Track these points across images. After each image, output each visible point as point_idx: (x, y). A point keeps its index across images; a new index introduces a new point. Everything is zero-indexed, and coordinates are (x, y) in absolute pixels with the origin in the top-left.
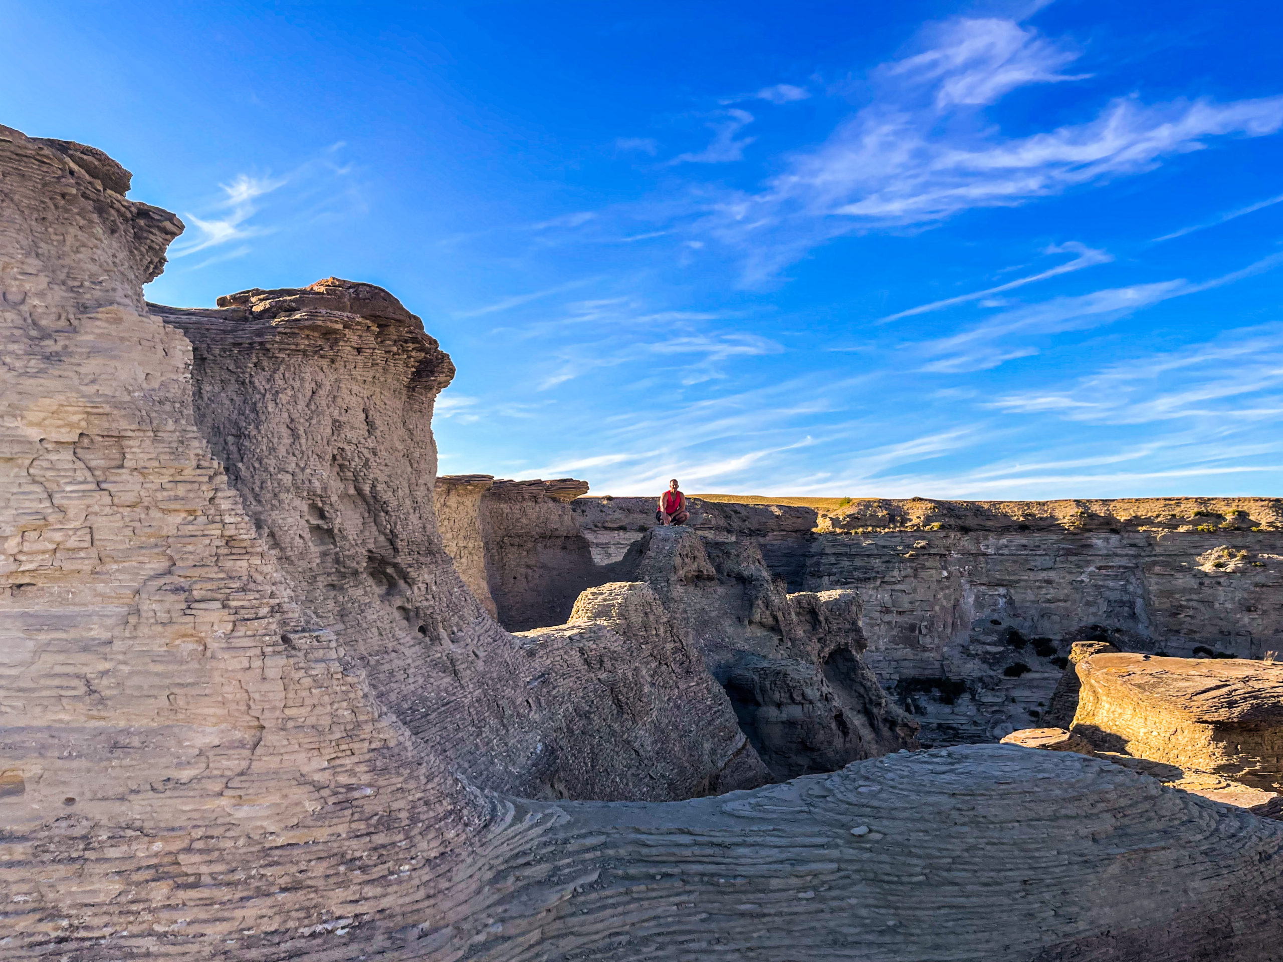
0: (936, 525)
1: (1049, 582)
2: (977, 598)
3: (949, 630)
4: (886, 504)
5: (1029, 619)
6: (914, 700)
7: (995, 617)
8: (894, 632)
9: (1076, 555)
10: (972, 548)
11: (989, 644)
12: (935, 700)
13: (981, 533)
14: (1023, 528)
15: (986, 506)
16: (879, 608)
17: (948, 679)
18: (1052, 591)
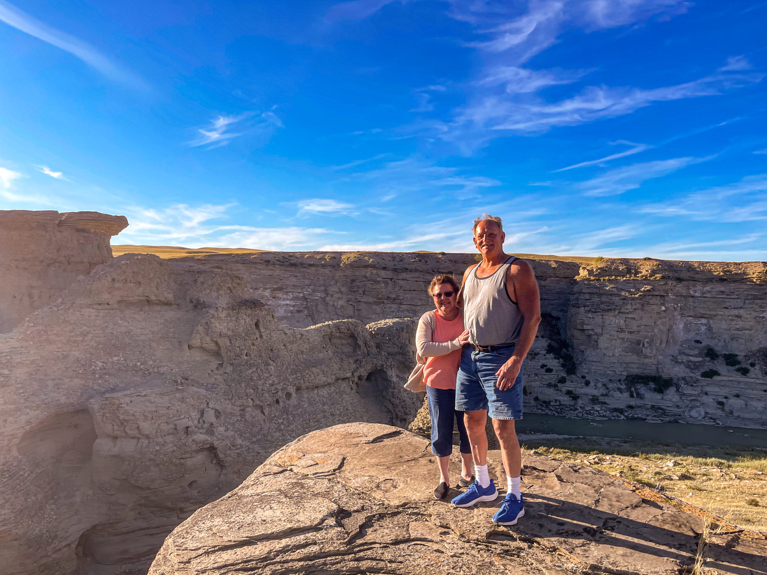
0: (658, 276)
1: (739, 317)
2: (686, 325)
3: (664, 345)
4: (625, 261)
5: (722, 341)
6: (636, 389)
7: (698, 338)
8: (626, 345)
9: (760, 299)
10: (684, 292)
11: (692, 356)
12: (651, 390)
13: (691, 282)
14: (721, 280)
15: (696, 265)
16: (616, 329)
17: (660, 377)
18: (741, 323)
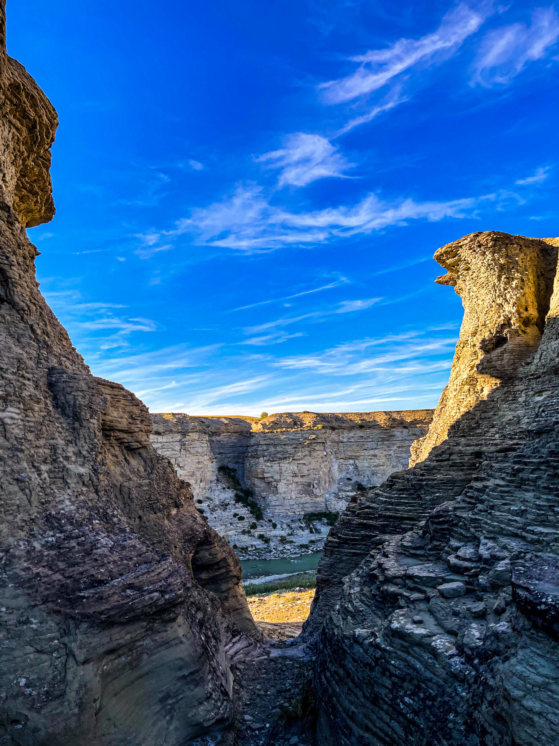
0: (320, 426)
1: (375, 456)
2: (339, 466)
3: (327, 485)
4: (290, 415)
5: (366, 476)
6: (313, 525)
7: (348, 476)
8: (300, 488)
9: (387, 440)
10: (336, 439)
11: (348, 491)
12: (324, 524)
13: (340, 430)
14: (361, 427)
15: (340, 416)
16: (291, 474)
17: (330, 512)
18: (377, 461)
